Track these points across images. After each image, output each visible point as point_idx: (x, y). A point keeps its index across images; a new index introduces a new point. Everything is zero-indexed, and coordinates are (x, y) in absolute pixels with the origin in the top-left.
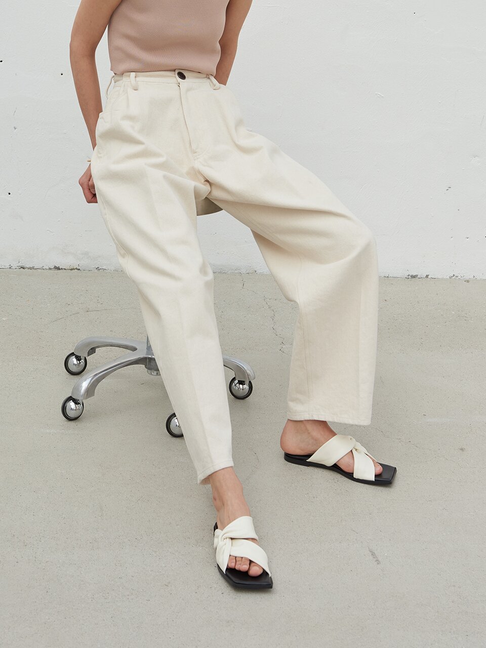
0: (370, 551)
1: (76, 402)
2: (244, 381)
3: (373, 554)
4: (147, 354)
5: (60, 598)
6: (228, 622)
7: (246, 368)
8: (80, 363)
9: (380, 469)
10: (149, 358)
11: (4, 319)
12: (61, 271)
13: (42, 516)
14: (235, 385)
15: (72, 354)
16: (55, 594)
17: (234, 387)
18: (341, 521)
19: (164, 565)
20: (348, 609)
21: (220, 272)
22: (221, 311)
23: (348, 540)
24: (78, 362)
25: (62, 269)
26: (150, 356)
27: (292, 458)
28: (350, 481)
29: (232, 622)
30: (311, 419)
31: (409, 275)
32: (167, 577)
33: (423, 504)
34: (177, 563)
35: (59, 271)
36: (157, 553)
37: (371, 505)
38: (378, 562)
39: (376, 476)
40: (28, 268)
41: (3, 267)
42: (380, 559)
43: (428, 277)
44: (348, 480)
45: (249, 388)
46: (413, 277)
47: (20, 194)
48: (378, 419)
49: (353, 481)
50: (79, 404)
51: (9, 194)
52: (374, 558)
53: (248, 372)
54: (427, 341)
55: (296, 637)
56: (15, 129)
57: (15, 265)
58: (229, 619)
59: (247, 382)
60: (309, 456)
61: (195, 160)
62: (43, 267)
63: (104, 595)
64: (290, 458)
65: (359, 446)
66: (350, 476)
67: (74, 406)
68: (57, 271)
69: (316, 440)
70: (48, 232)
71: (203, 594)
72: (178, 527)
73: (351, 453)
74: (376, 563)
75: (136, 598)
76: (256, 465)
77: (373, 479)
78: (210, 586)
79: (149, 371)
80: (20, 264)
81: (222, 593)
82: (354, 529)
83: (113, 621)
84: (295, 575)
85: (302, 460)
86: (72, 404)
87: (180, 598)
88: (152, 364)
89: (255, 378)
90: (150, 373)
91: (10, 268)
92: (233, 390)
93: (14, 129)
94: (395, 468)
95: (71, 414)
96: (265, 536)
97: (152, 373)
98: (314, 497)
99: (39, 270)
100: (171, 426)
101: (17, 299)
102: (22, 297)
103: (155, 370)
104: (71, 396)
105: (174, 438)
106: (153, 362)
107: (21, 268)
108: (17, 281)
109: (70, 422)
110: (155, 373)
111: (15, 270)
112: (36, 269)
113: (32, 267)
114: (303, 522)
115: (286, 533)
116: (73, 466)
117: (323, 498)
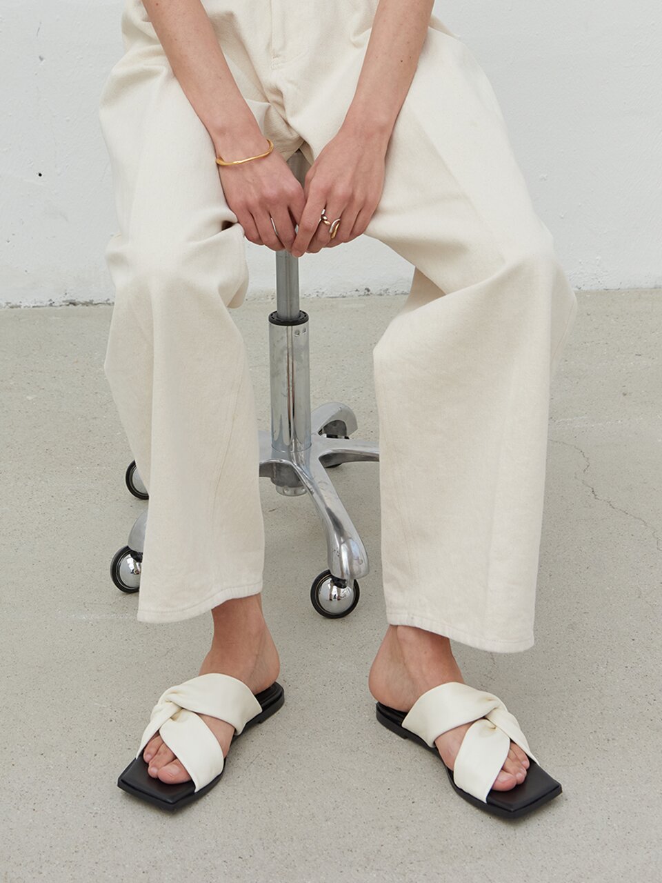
1: (138, 557)
4: (274, 456)
10: (276, 464)
11: (29, 398)
26: (279, 461)
40: (83, 304)
41: (39, 304)
47: (59, 175)
51: (40, 175)
56: (41, 59)
57: (59, 299)
60: (406, 716)
67: (133, 565)
79: (279, 487)
80: (68, 298)
86: (130, 561)
88: (282, 474)
90: (282, 492)
91: (51, 305)
93: (39, 60)
95: (130, 581)
97: (285, 492)
98: (608, 740)
99: (102, 307)
100: (319, 595)
101: (58, 360)
102: (66, 356)
103: (290, 487)
104: (128, 547)
105: (329, 621)
106: (286, 470)
107: (71, 303)
108: (61, 327)
109: (129, 596)
110: (289, 491)
111: (60, 308)
112: (96, 304)
113: (88, 301)
114: (589, 800)
115: (554, 829)
116: (124, 693)
117: (626, 741)
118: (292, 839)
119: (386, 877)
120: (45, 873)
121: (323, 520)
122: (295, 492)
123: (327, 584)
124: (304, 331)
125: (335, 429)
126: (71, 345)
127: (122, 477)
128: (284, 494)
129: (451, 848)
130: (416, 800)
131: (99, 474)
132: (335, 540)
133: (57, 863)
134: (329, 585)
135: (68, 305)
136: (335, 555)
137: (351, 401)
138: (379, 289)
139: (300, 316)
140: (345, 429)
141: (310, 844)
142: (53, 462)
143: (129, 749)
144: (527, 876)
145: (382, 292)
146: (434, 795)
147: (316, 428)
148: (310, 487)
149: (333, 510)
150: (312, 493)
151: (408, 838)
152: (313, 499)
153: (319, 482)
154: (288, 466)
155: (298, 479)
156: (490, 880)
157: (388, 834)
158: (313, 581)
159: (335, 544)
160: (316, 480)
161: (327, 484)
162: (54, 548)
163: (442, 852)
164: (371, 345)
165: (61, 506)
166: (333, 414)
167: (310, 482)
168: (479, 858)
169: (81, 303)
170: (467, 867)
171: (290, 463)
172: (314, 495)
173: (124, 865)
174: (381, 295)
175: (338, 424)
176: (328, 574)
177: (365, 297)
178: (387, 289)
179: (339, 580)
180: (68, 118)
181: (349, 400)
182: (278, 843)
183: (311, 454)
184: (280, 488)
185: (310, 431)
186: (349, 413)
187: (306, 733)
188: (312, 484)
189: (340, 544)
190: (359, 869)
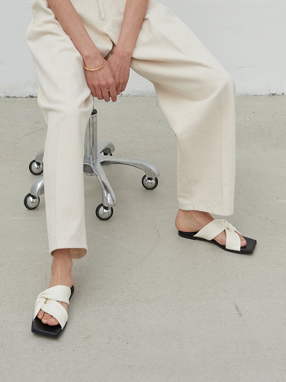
0: (235, 306)
1: (34, 197)
2: (152, 178)
3: (237, 308)
5: (10, 350)
6: (130, 367)
7: (153, 169)
8: (40, 167)
9: (244, 242)
12: (34, 98)
13: (4, 285)
14: (146, 180)
15: (34, 161)
16: (7, 347)
17: (145, 182)
18: (216, 282)
19: (87, 322)
20: (217, 354)
21: (142, 96)
22: (140, 124)
23: (220, 297)
24: (39, 166)
25: (35, 97)
27: (183, 234)
28: (223, 250)
29: (133, 366)
30: (194, 210)
31: (270, 94)
32: (89, 331)
33: (274, 267)
34: (96, 320)
35: (33, 99)
36: (83, 312)
37: (237, 269)
38: (241, 315)
39: (241, 248)
40: (12, 97)
42: (242, 312)
43: (283, 95)
44: (222, 250)
45: (156, 182)
46: (273, 95)
47: (3, 47)
48: (245, 202)
49: (225, 251)
50: (36, 198)
52: (238, 311)
53: (154, 171)
54: (282, 142)
55: (178, 378)
57: (3, 95)
58: (131, 364)
59: (154, 179)
60: (196, 233)
61: (103, 26)
62: (22, 96)
63: (42, 347)
64: (182, 234)
65: (230, 226)
66: (223, 247)
67: (32, 200)
68: (31, 99)
69: (199, 224)
70: (24, 72)
71: (113, 344)
72: (99, 290)
73: (224, 232)
74: (239, 315)
75: (65, 349)
76: (158, 240)
77: (239, 250)
78: (119, 338)
80: (6, 95)
81: (127, 343)
82: (224, 289)
83: (47, 368)
84: (180, 327)
85: (190, 235)
86: (31, 199)
87: (97, 347)
89: (159, 176)
92: (144, 183)
94: (256, 241)
95: (31, 205)
96: (160, 296)
97: (88, 174)
98: (197, 264)
99: (19, 99)
100: (99, 212)
101: (3, 120)
102: (6, 118)
103: (89, 173)
104: (30, 194)
105: (102, 221)
106: (88, 167)
107: (7, 97)
108: (4, 106)
109: (30, 211)
110: (89, 174)
111: (3, 99)
112: (17, 98)
113: (14, 96)
114: (189, 284)
115: (176, 293)
116: (29, 245)
117: (203, 265)
118: (87, 295)
119: (118, 308)
120: (2, 305)
121: (101, 186)
122: (91, 175)
123: (102, 208)
124: (95, 117)
125: (107, 152)
126: (8, 114)
127: (28, 166)
128: (87, 175)
129: (141, 299)
130: (130, 283)
131: (19, 165)
132: (105, 193)
133: (7, 301)
134: (102, 209)
135: (6, 98)
136: (105, 198)
137: (113, 139)
138: (126, 94)
139: (94, 111)
140: (110, 151)
141: (93, 297)
142: (2, 160)
143: (31, 264)
144: (166, 308)
145: (127, 95)
146: (136, 282)
147: (99, 151)
148: (96, 173)
149: (105, 182)
150: (97, 176)
151: (126, 295)
152: (97, 178)
153: (100, 172)
154: (88, 165)
155: (92, 170)
156: (153, 310)
157: (119, 294)
158: (97, 207)
159: (105, 194)
160: (99, 171)
161: (102, 173)
162: (3, 193)
163: (137, 300)
164: (122, 116)
165: (5, 177)
166: (106, 146)
167: (96, 172)
168: (150, 303)
169: (11, 97)
170: (145, 305)
171: (90, 165)
172: (98, 177)
173: (29, 303)
174: (127, 96)
175: (108, 149)
176: (102, 205)
177: (121, 97)
178: (129, 94)
179: (106, 207)
180: (6, 25)
181: (113, 138)
182: (82, 296)
183: (97, 161)
184: (86, 173)
185: (97, 153)
186: (112, 145)
187: (93, 260)
188: (97, 172)
189: (107, 194)
190: (109, 305)
